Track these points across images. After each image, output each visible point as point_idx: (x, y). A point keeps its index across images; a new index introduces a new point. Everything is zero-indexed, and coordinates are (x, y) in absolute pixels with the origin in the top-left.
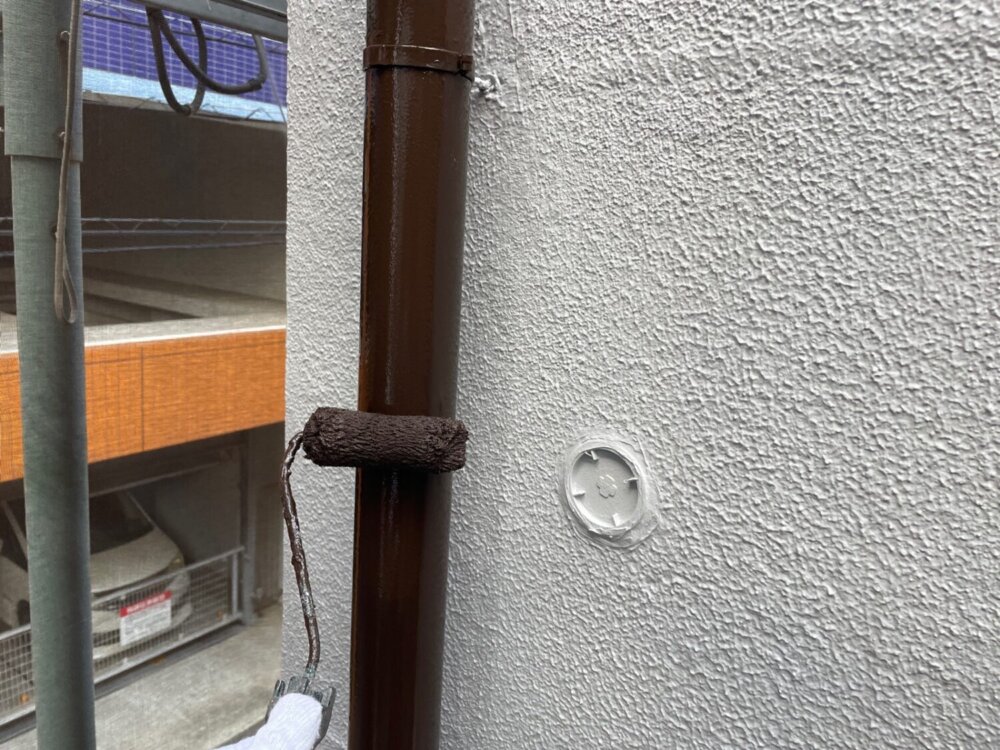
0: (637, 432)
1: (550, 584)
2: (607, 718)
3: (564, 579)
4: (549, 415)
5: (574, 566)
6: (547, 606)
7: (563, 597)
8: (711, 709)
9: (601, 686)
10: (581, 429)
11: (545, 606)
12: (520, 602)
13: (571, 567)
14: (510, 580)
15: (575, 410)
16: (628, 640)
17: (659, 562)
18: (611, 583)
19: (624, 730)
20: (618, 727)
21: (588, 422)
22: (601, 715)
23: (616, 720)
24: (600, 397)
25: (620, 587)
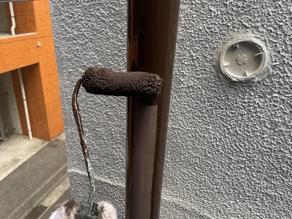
0: (264, 31)
1: (206, 106)
2: (231, 152)
3: (214, 103)
4: (213, 30)
5: (221, 97)
6: (204, 115)
7: (213, 110)
8: (282, 142)
9: (230, 142)
10: (231, 34)
11: (203, 115)
12: (190, 115)
13: (219, 98)
14: (186, 107)
15: (229, 24)
16: (245, 123)
17: (267, 89)
18: (239, 101)
19: (239, 155)
20: (236, 155)
21: (236, 30)
22: (228, 152)
23: (235, 153)
24: (245, 16)
25: (245, 102)
